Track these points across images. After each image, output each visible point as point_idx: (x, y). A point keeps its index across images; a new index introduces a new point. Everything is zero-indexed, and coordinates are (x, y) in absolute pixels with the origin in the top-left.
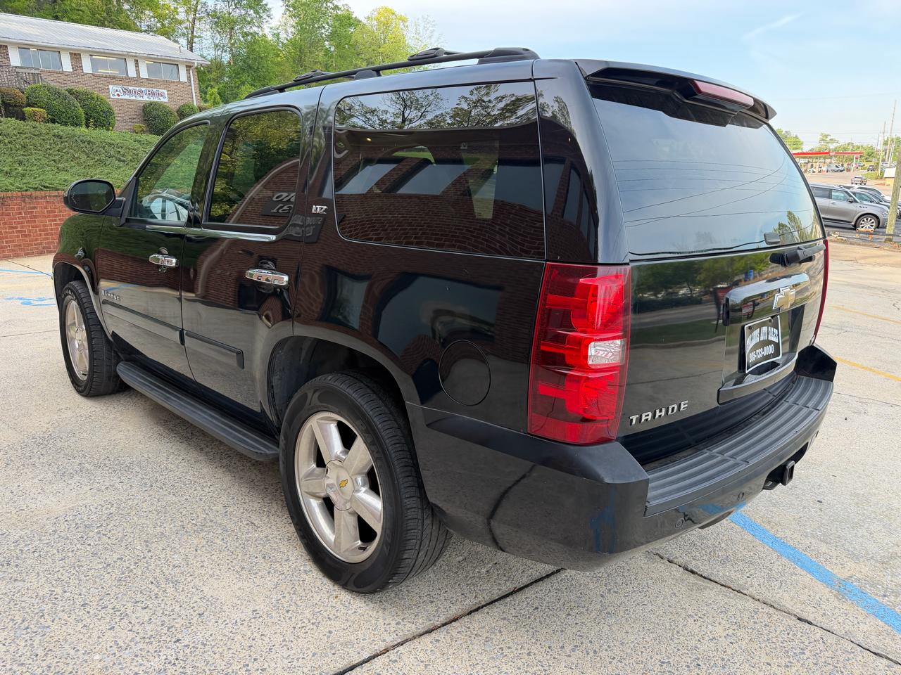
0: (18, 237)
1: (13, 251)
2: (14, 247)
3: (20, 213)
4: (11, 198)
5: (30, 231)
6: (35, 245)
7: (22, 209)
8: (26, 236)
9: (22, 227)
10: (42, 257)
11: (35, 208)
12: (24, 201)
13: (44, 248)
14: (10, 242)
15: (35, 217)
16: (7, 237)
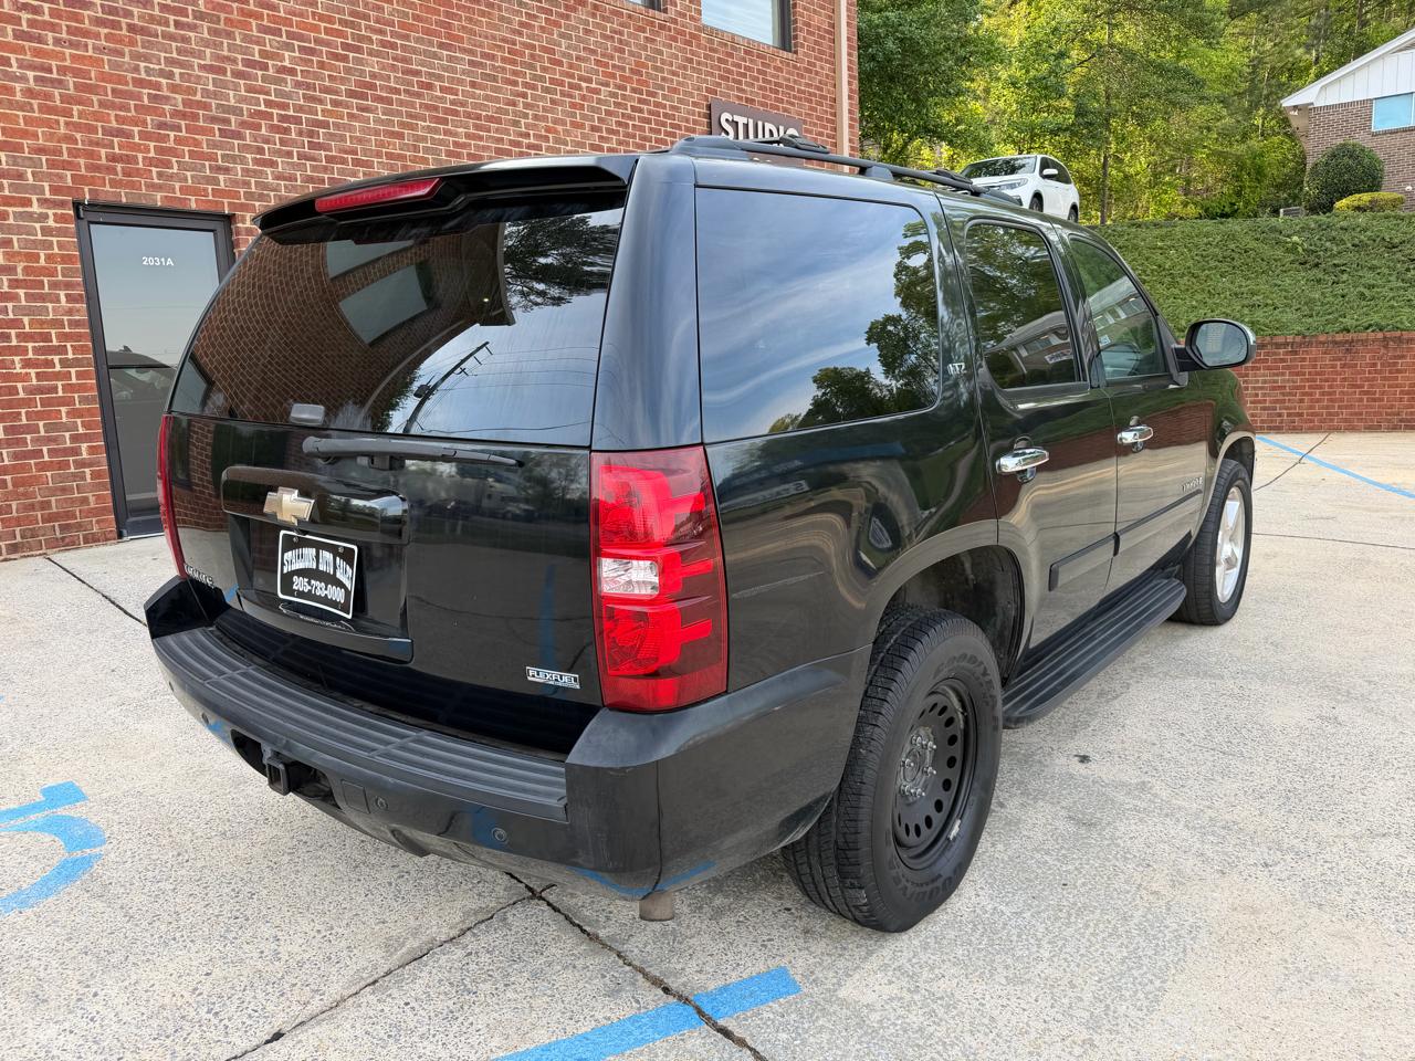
0: (1361, 400)
1: (1346, 420)
2: (1351, 415)
3: (1375, 365)
4: (1364, 342)
5: (1383, 393)
6: (1387, 414)
7: (1379, 358)
8: (1375, 400)
9: (1372, 386)
10: (1394, 434)
11: (1403, 357)
12: (1386, 347)
13: (1401, 421)
14: (1346, 407)
15: (1398, 371)
16: (1342, 400)
